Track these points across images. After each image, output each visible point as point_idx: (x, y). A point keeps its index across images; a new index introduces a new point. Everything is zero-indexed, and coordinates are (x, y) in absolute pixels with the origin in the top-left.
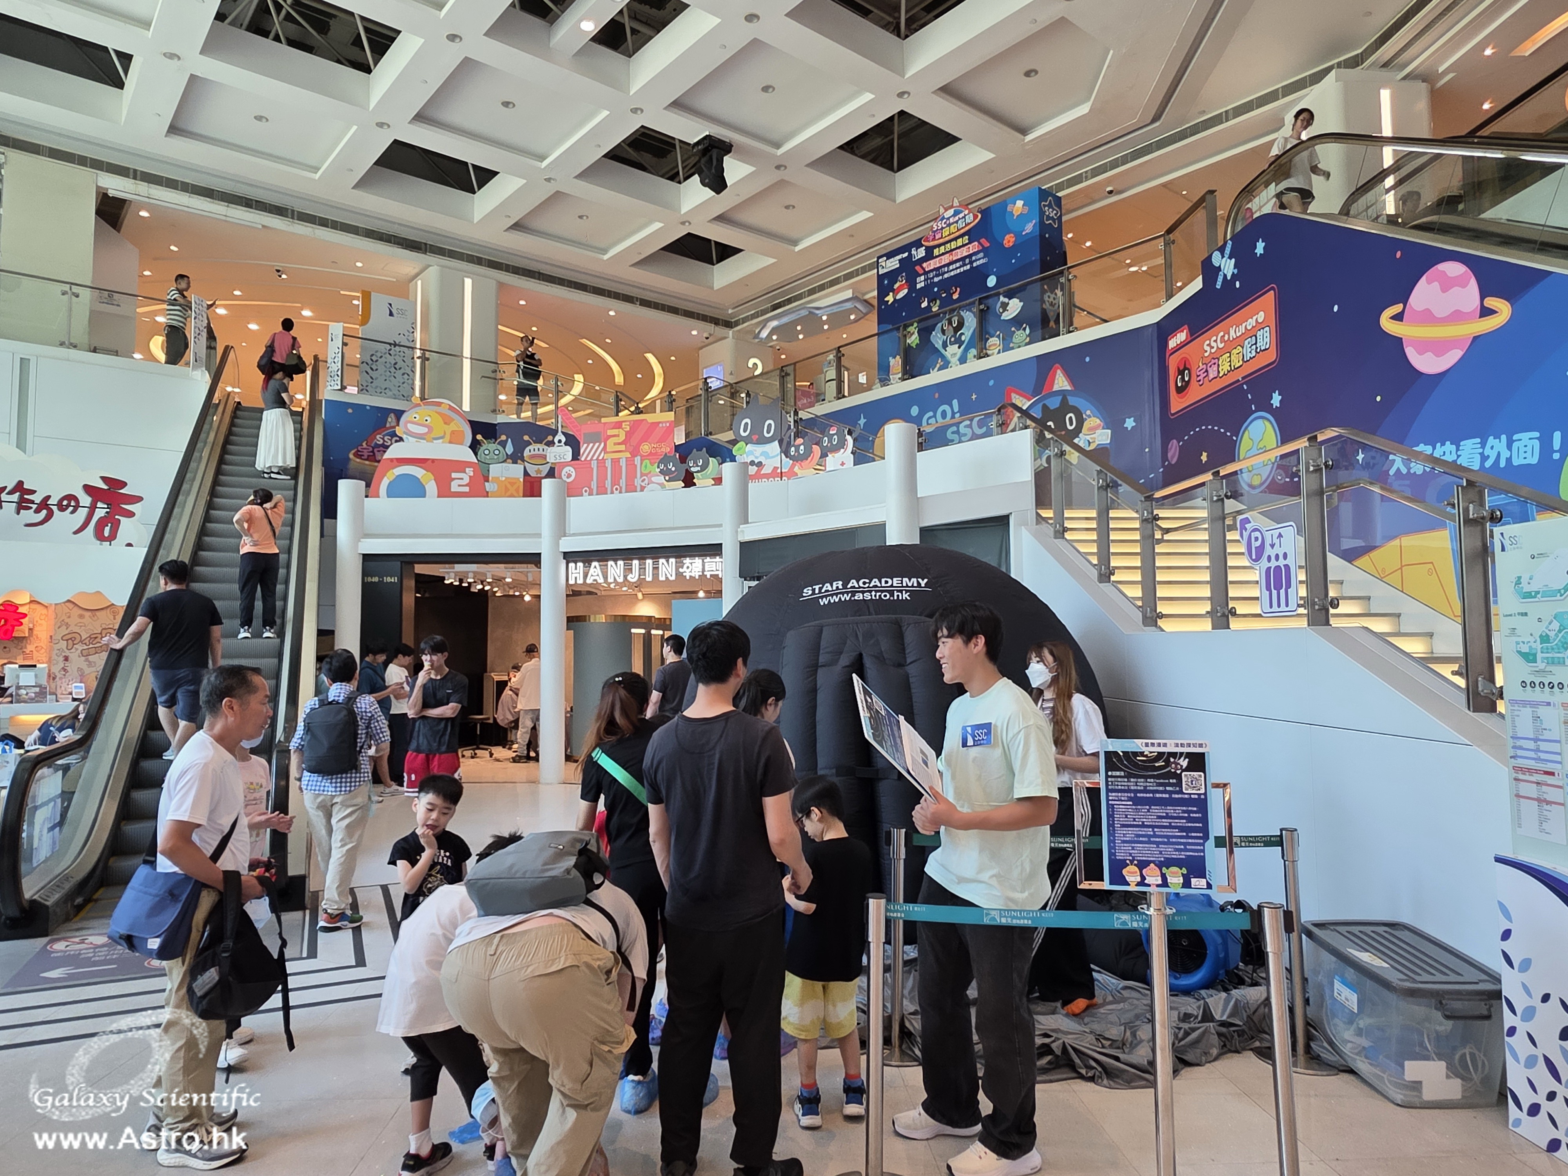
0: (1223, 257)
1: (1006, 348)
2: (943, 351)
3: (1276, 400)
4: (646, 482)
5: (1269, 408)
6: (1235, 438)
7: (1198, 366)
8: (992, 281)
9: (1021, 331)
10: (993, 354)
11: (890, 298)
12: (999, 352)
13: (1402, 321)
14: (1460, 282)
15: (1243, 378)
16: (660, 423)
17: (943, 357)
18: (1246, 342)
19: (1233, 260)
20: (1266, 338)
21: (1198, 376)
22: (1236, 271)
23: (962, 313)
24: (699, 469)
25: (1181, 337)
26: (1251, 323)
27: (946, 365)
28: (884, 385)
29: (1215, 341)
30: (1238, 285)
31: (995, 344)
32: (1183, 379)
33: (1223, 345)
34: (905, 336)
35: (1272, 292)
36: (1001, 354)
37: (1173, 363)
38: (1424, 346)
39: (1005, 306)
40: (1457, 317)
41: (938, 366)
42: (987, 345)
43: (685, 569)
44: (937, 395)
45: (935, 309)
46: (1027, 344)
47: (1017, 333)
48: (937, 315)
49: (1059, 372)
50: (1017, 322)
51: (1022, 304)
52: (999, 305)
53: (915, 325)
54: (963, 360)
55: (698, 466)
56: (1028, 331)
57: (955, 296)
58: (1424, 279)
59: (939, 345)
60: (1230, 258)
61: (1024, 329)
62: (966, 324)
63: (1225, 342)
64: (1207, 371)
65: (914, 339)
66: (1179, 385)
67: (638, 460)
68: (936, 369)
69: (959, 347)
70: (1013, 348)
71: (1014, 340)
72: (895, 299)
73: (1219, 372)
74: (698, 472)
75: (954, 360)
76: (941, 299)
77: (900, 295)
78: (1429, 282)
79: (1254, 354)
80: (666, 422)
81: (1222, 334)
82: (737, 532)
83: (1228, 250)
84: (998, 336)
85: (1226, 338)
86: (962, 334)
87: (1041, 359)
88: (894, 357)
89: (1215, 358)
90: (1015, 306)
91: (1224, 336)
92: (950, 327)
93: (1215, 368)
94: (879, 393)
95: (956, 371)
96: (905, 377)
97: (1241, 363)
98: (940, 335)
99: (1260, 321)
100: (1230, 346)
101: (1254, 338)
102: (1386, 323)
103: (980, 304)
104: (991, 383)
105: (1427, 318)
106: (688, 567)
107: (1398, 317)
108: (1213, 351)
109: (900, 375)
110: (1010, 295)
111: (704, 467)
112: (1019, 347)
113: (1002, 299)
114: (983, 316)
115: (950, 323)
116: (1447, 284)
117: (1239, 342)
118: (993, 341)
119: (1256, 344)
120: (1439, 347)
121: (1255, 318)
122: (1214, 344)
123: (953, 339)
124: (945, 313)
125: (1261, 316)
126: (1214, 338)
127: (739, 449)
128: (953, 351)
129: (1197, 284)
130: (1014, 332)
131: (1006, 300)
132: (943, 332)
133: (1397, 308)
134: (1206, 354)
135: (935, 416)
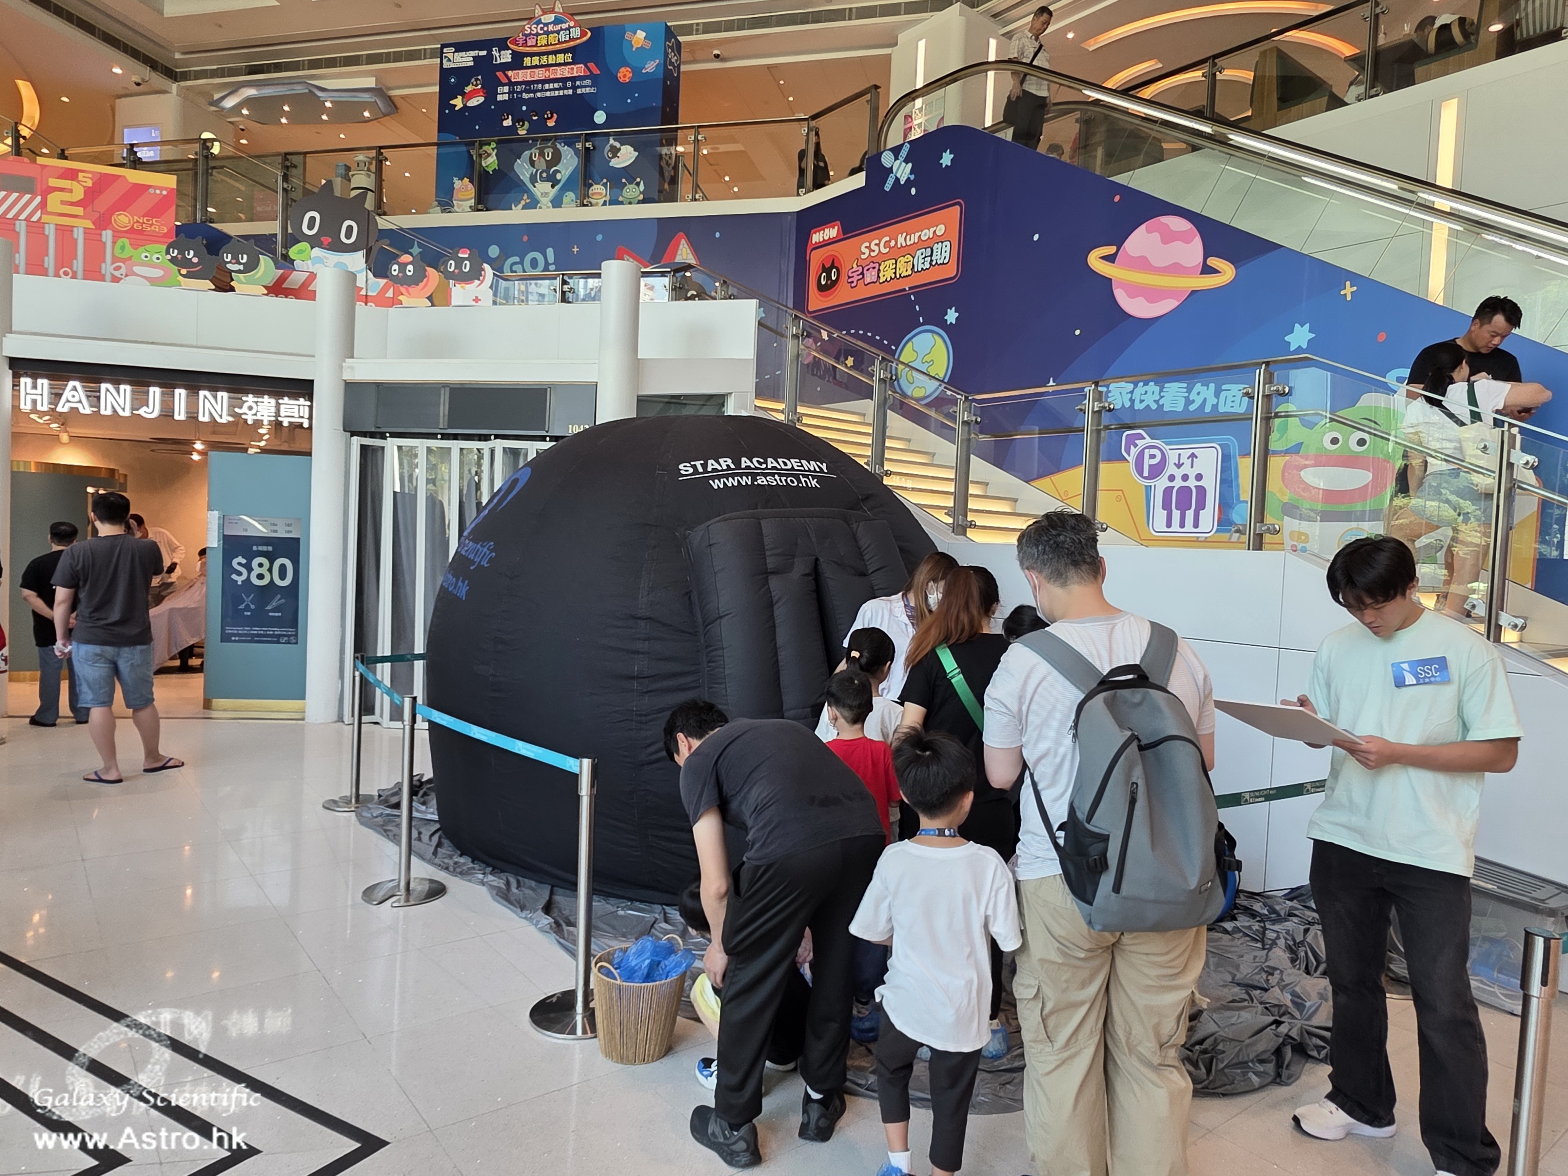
0: (896, 158)
1: (614, 202)
2: (530, 186)
3: (952, 316)
4: (123, 271)
5: (942, 323)
6: (893, 348)
7: (850, 267)
8: (600, 117)
9: (633, 186)
10: (597, 204)
11: (458, 102)
12: (605, 204)
13: (1113, 262)
14: (1184, 238)
15: (910, 288)
16: (150, 187)
17: (531, 196)
18: (919, 253)
19: (910, 165)
20: (944, 252)
21: (849, 277)
22: (912, 177)
23: (558, 146)
24: (241, 267)
25: (831, 232)
26: (926, 234)
27: (533, 204)
28: (443, 211)
29: (878, 245)
30: (913, 191)
31: (600, 194)
32: (829, 277)
33: (887, 250)
34: (480, 156)
35: (958, 207)
36: (608, 207)
37: (816, 259)
38: (1135, 290)
39: (615, 151)
40: (1176, 269)
41: (523, 203)
42: (590, 192)
43: (245, 409)
44: (525, 238)
45: (522, 132)
46: (639, 202)
47: (628, 186)
48: (524, 140)
49: (683, 241)
50: (629, 174)
51: (637, 154)
52: (608, 148)
53: (493, 145)
54: (557, 203)
55: (240, 264)
56: (642, 187)
57: (551, 123)
58: (1143, 227)
59: (524, 175)
60: (906, 161)
61: (638, 184)
62: (564, 160)
63: (890, 248)
64: (862, 273)
65: (491, 162)
66: (823, 283)
67: (107, 235)
68: (520, 206)
69: (553, 187)
70: (622, 203)
71: (624, 193)
72: (465, 106)
73: (879, 277)
74: (239, 272)
75: (545, 201)
76: (531, 122)
77: (474, 102)
78: (1149, 231)
79: (927, 265)
80: (161, 189)
81: (887, 239)
82: (341, 367)
83: (904, 153)
84: (605, 185)
85: (893, 243)
86: (558, 171)
87: (662, 222)
88: (462, 179)
89: (876, 263)
90: (627, 156)
91: (890, 241)
92: (542, 159)
93: (875, 272)
94: (436, 219)
95: (545, 214)
96: (480, 207)
97: (909, 272)
98: (527, 166)
99: (939, 233)
100: (895, 254)
101: (929, 250)
102: (1095, 260)
103: (587, 141)
104: (599, 238)
105: (1142, 264)
106: (250, 408)
107: (1110, 259)
108: (873, 254)
109: (472, 202)
110: (623, 139)
111: (251, 266)
112: (630, 203)
113: (612, 141)
114: (587, 156)
115: (542, 154)
116: (1168, 237)
117: (910, 250)
118: (597, 189)
119: (931, 255)
120: (1153, 294)
121: (932, 230)
122: (873, 247)
123: (544, 175)
124: (535, 140)
125: (941, 230)
126: (877, 241)
127: (301, 252)
128: (543, 189)
129: (859, 181)
130: (625, 185)
131: (617, 145)
132: (532, 163)
133: (1111, 250)
134: (863, 257)
135: (521, 262)
